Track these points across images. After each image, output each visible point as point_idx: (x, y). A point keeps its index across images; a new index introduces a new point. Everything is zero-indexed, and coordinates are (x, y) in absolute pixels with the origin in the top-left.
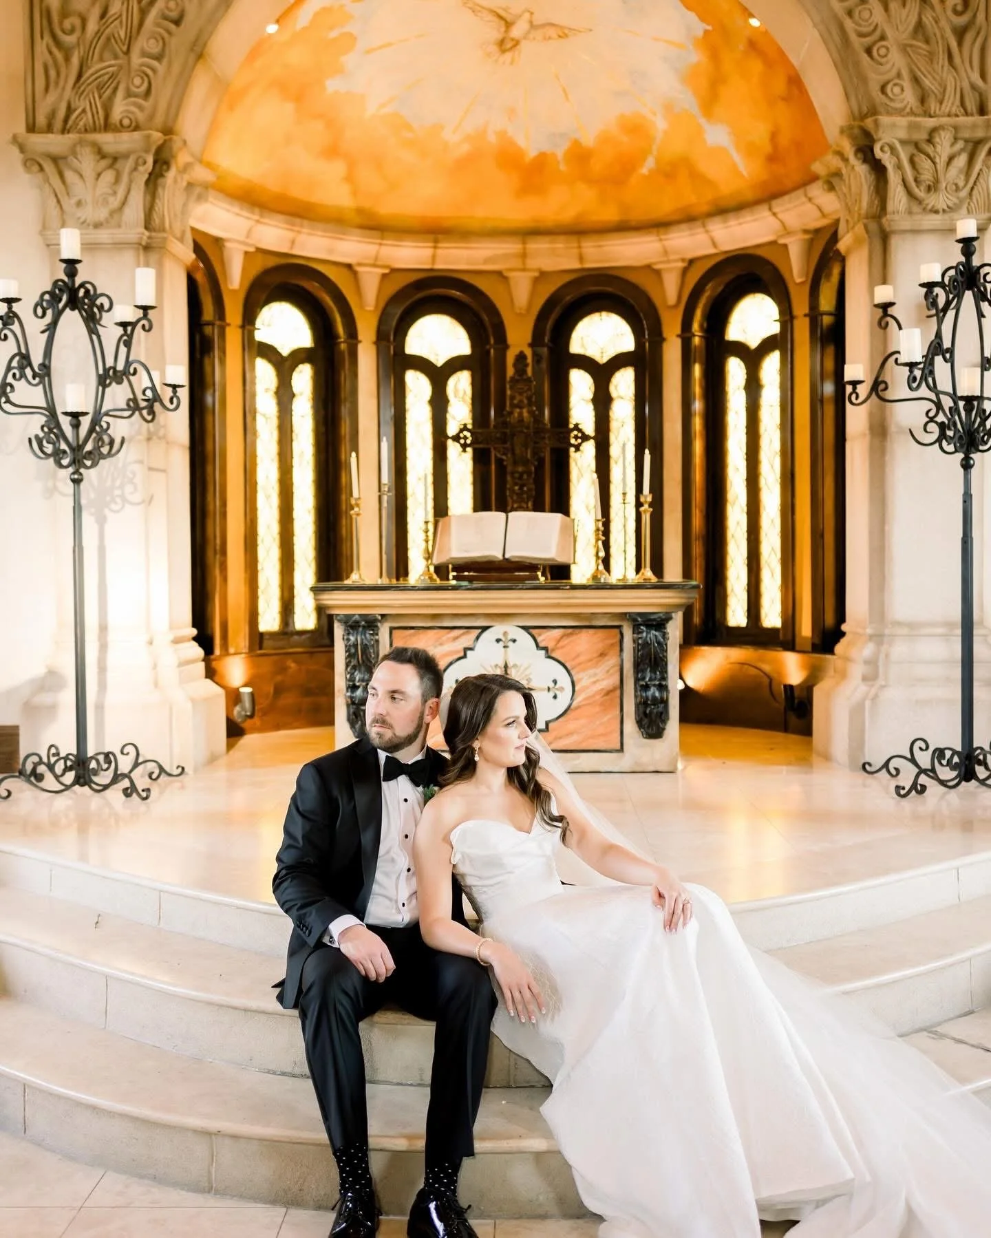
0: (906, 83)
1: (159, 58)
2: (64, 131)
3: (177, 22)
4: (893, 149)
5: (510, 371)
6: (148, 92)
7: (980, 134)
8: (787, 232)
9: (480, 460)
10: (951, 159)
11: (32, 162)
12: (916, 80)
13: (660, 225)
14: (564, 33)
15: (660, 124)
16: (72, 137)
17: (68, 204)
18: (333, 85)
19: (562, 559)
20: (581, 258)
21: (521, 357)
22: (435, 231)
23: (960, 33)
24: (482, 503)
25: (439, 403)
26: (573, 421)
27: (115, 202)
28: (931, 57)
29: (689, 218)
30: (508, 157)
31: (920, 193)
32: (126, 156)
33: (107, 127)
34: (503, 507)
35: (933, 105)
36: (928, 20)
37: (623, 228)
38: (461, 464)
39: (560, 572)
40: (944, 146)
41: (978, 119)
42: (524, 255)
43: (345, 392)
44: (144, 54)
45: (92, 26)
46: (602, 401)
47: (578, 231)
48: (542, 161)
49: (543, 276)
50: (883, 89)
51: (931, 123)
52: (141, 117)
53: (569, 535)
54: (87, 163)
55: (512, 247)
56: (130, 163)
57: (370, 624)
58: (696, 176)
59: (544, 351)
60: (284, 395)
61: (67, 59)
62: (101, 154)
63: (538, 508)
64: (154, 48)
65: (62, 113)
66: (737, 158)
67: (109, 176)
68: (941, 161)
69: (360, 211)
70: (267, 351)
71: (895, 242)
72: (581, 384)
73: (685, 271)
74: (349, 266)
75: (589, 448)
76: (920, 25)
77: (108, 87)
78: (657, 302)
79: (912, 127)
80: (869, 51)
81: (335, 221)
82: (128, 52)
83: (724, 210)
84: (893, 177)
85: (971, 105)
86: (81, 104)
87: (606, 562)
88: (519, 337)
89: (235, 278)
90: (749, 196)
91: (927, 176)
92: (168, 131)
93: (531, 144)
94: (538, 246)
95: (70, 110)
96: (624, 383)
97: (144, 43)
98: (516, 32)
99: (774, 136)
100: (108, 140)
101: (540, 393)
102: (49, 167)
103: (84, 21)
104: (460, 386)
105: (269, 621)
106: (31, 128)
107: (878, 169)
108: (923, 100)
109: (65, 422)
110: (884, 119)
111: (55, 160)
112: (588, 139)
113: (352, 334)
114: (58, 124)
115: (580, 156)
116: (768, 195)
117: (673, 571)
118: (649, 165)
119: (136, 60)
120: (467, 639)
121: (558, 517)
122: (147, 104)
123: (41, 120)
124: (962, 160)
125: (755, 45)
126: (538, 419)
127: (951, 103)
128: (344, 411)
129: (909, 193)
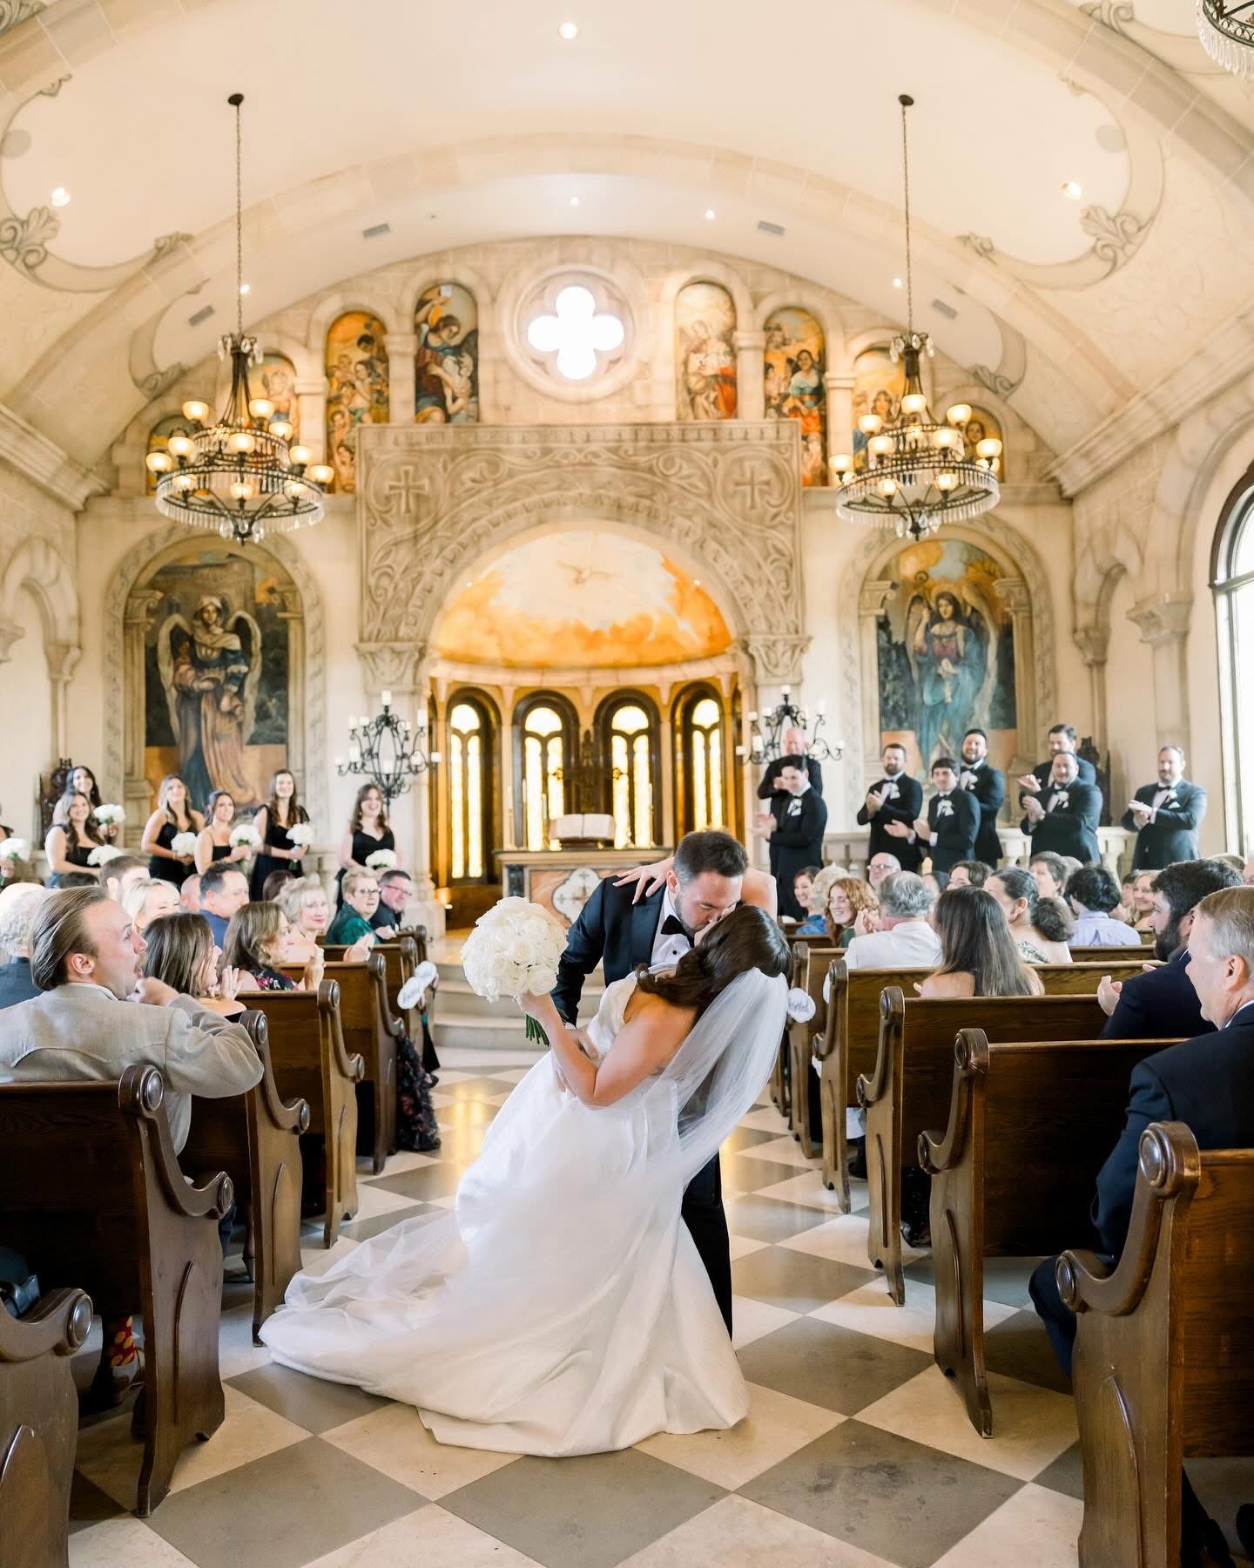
0: (762, 620)
1: (421, 607)
2: (377, 640)
3: (430, 591)
4: (758, 650)
5: (582, 739)
6: (415, 624)
7: (796, 642)
8: (721, 673)
9: (567, 784)
10: (784, 653)
11: (362, 655)
12: (767, 619)
13: (659, 665)
14: (607, 576)
15: (656, 619)
16: (381, 644)
17: (377, 673)
18: (492, 602)
19: (609, 837)
20: (618, 680)
21: (587, 733)
22: (542, 667)
23: (786, 598)
24: (568, 810)
25: (544, 755)
26: (615, 765)
27: (399, 673)
28: (773, 608)
29: (672, 663)
30: (580, 632)
31: (770, 668)
32: (404, 652)
33: (397, 639)
34: (578, 811)
35: (774, 629)
36: (772, 592)
37: (639, 666)
38: (557, 787)
39: (609, 843)
40: (780, 647)
41: (794, 636)
42: (589, 679)
43: (495, 750)
44: (414, 606)
45: (390, 594)
46: (631, 753)
47: (616, 667)
48: (597, 634)
49: (598, 689)
50: (752, 622)
51: (773, 638)
52: (412, 635)
53: (613, 825)
54: (387, 656)
55: (581, 675)
56: (407, 655)
57: (520, 868)
58: (676, 644)
59: (599, 728)
60: (465, 753)
61: (378, 608)
62: (393, 651)
63: (597, 812)
64: (419, 603)
65: (375, 633)
66: (694, 636)
67: (397, 661)
68: (779, 654)
69: (505, 660)
70: (456, 732)
71: (760, 690)
72: (618, 744)
73: (672, 688)
74: (498, 687)
75: (625, 779)
76: (768, 595)
77: (397, 621)
78: (658, 703)
79: (765, 640)
80: (745, 605)
81: (491, 665)
82: (406, 605)
83: (689, 660)
84: (758, 661)
85: (792, 629)
86: (384, 629)
87: (633, 839)
88: (586, 722)
89: (442, 698)
90: (701, 654)
91: (773, 661)
92: (425, 641)
93: (591, 625)
94: (595, 674)
95: (379, 631)
96: (642, 744)
97: (415, 601)
98: (584, 575)
99: (711, 629)
100: (398, 646)
101: (598, 750)
102: (369, 657)
103: (386, 591)
104: (556, 746)
105: (458, 873)
106: (361, 640)
107: (752, 657)
108: (770, 627)
109: (384, 778)
110: (752, 637)
111: (372, 654)
112: (621, 623)
113: (500, 722)
114: (374, 638)
115: (617, 632)
116: (711, 655)
117: (668, 841)
118: (651, 637)
119: (411, 609)
120: (565, 876)
121: (607, 817)
122: (416, 629)
123: (366, 636)
124: (789, 654)
125: (699, 591)
126: (596, 764)
127: (783, 629)
128: (495, 760)
129: (767, 669)
